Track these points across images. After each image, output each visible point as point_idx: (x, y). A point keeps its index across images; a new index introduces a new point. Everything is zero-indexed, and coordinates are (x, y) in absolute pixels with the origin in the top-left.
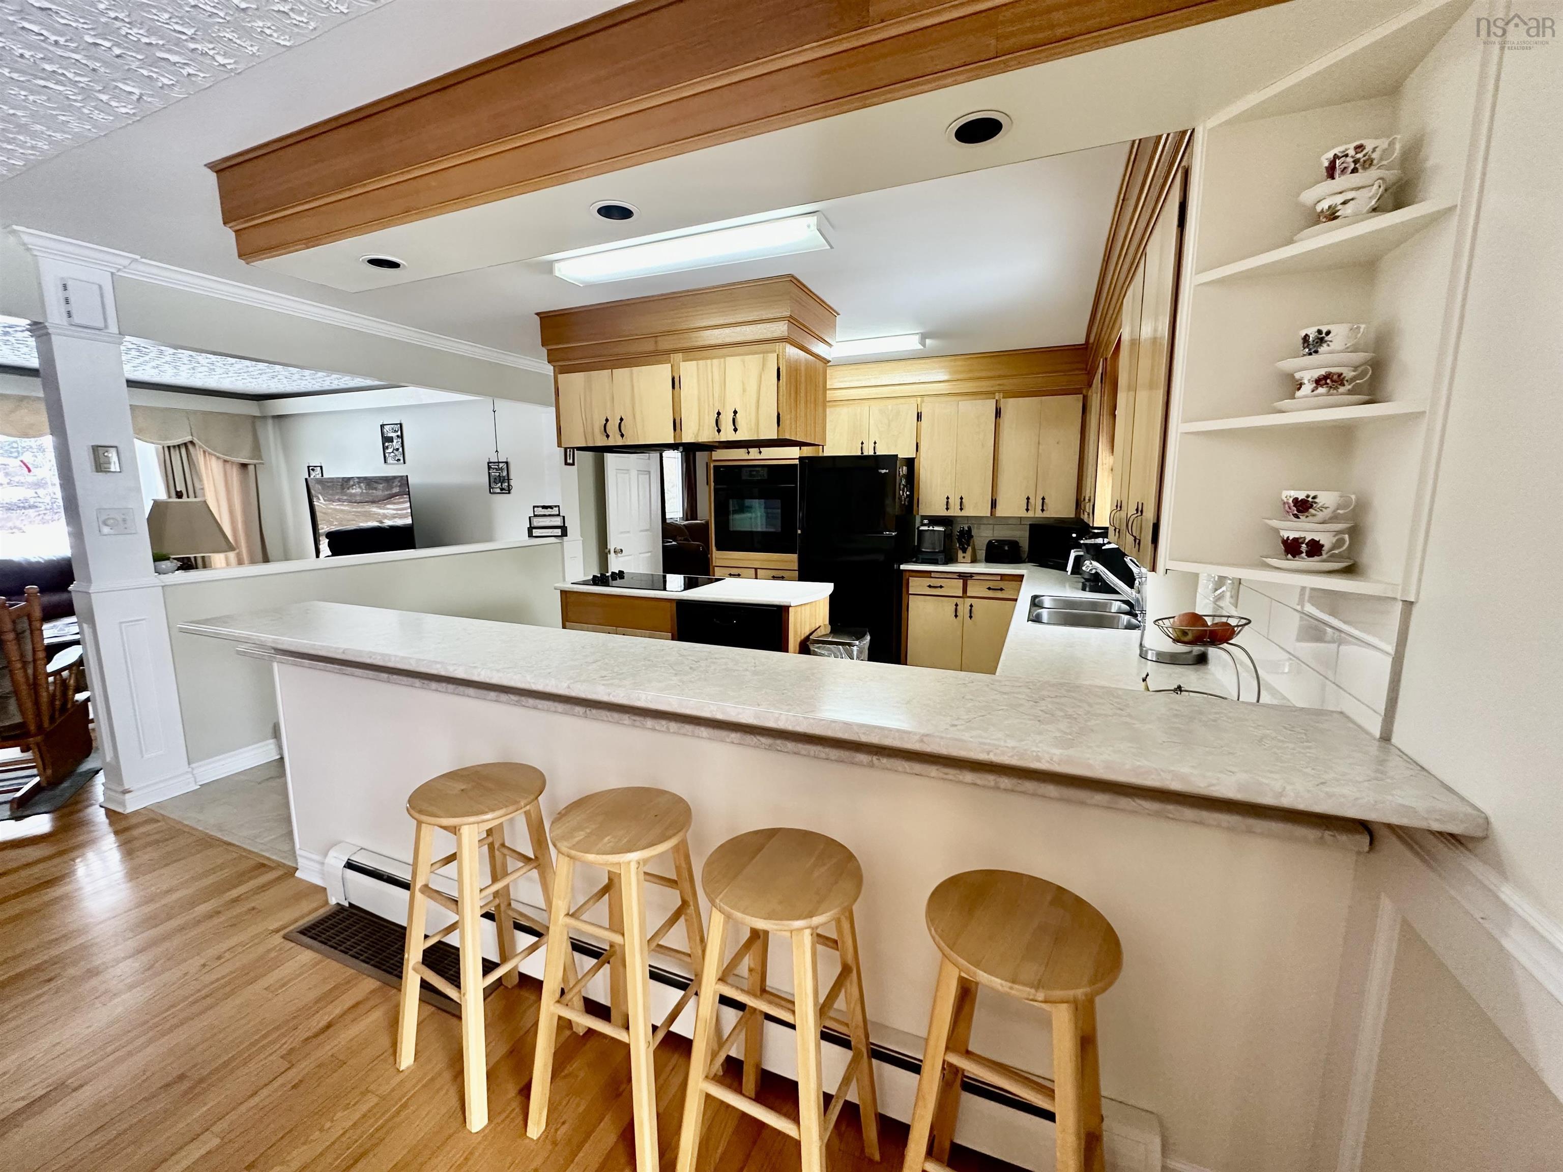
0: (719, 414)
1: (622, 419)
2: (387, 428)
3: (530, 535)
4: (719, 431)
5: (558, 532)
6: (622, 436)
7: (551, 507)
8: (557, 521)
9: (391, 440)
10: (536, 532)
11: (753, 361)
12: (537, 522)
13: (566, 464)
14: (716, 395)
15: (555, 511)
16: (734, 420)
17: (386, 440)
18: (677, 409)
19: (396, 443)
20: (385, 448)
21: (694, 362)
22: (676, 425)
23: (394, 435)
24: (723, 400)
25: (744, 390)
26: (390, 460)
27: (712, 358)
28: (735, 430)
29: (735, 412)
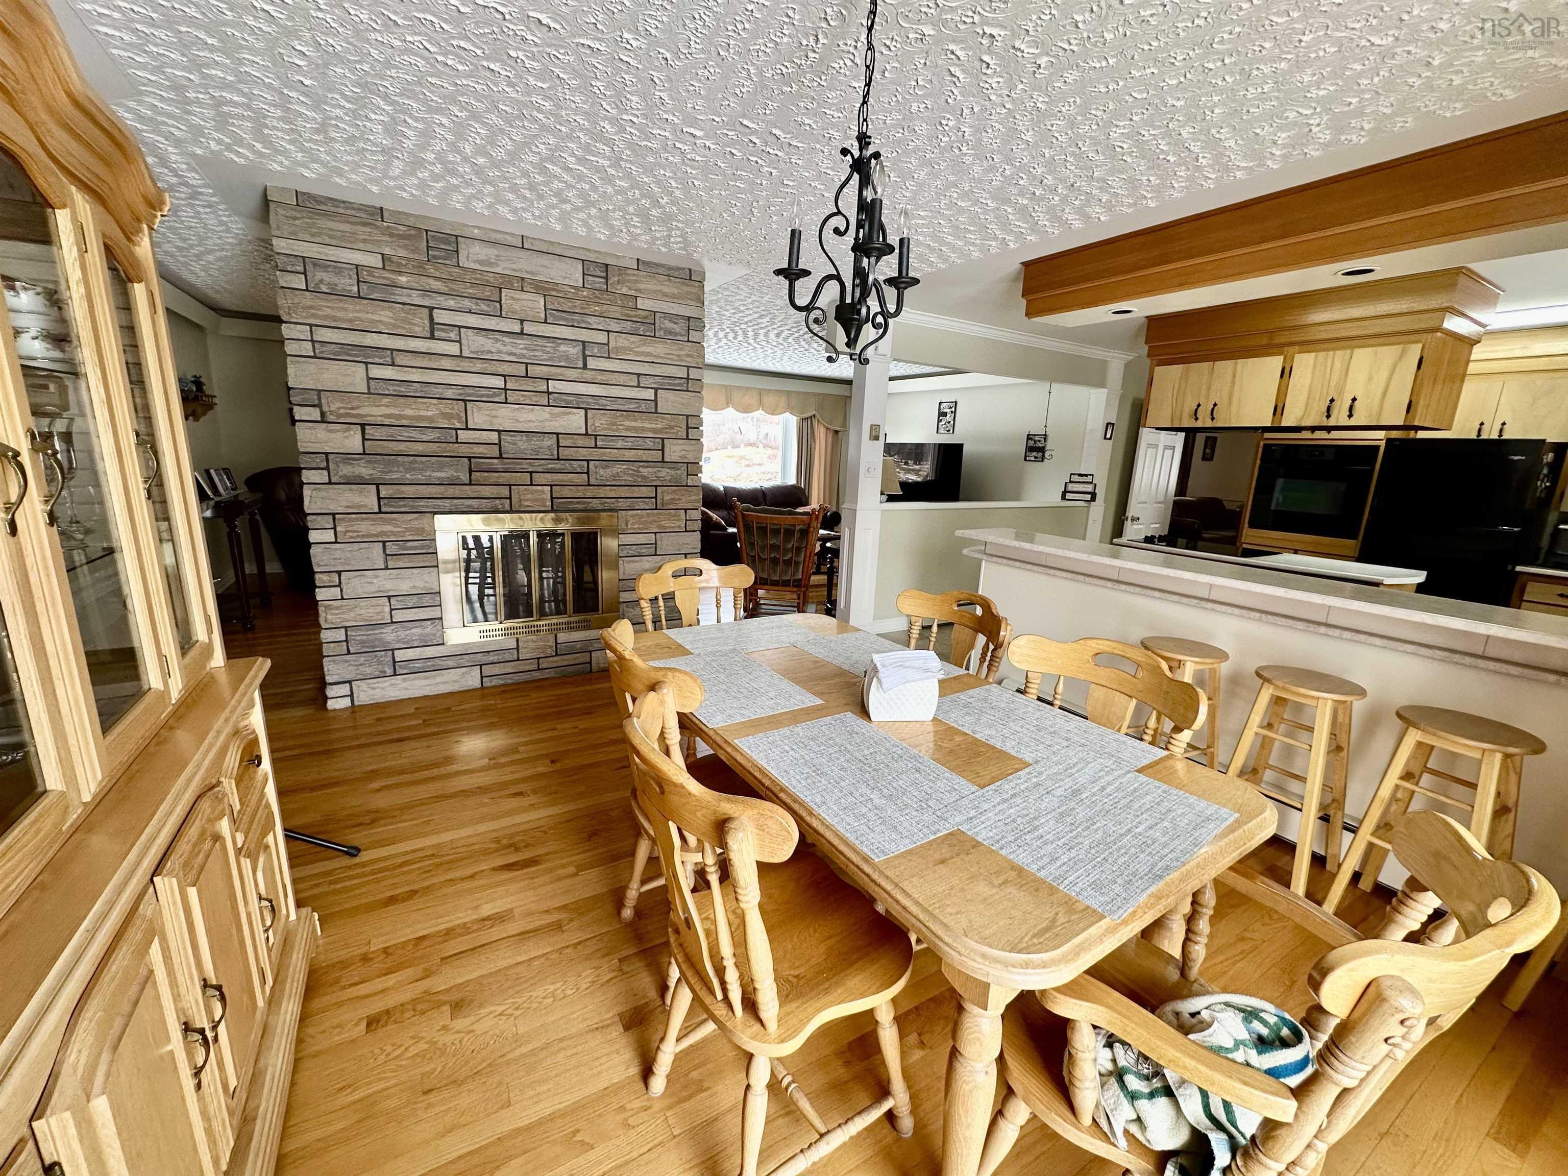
0: (1332, 401)
1: (1215, 405)
2: (943, 405)
3: (1063, 497)
4: (1328, 416)
5: (1088, 497)
6: (1213, 419)
7: (1086, 475)
8: (1089, 488)
9: (945, 414)
10: (1068, 496)
11: (1388, 353)
12: (1071, 487)
13: (1105, 438)
14: (1333, 383)
15: (1089, 479)
16: (1351, 408)
17: (942, 414)
18: (1282, 397)
19: (949, 418)
20: (939, 421)
21: (1313, 354)
22: (1278, 410)
23: (948, 411)
24: (1341, 389)
25: (1370, 379)
26: (941, 431)
27: (1334, 349)
28: (1350, 416)
29: (1354, 400)
